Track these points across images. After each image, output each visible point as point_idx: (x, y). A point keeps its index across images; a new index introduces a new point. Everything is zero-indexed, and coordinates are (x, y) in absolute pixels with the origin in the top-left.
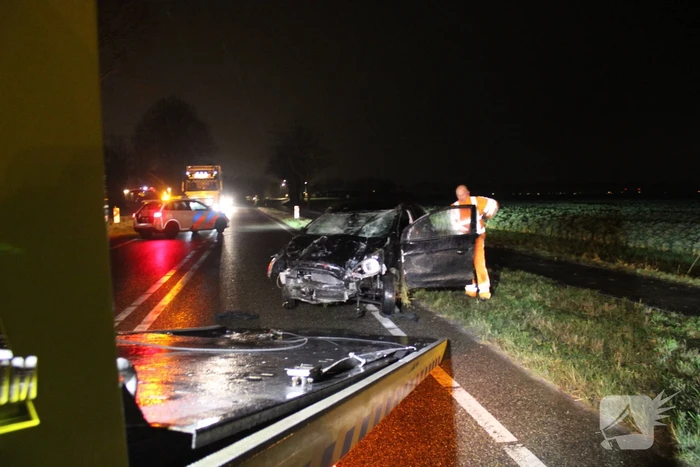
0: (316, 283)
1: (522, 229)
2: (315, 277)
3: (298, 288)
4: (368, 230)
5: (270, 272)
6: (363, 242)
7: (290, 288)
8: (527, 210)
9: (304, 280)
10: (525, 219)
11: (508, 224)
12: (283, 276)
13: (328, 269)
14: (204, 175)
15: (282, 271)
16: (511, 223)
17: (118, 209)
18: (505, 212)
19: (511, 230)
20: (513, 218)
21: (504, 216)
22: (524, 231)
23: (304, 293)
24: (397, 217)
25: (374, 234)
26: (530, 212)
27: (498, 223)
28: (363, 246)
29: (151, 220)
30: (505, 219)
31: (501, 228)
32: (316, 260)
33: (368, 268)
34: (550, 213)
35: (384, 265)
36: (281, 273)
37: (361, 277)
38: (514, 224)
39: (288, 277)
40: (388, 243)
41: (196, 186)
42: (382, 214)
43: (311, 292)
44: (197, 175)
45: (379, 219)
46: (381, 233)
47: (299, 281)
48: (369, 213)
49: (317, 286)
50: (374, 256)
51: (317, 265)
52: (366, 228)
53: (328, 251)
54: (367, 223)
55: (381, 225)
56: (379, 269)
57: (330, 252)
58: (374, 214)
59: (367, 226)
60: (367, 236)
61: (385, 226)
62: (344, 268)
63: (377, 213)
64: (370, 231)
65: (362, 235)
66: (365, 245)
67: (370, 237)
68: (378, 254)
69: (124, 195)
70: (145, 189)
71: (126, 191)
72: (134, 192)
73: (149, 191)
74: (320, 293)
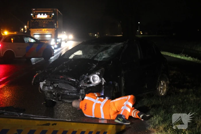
0: (61, 89)
2: (61, 85)
3: (51, 93)
4: (101, 56)
5: (33, 82)
7: (46, 92)
9: (54, 87)
13: (68, 80)
14: (44, 16)
15: (42, 82)
23: (54, 96)
24: (122, 48)
25: (104, 59)
28: (95, 66)
33: (94, 81)
35: (103, 79)
36: (41, 83)
37: (88, 86)
39: (44, 85)
40: (111, 64)
41: (38, 24)
42: (114, 46)
43: (58, 95)
44: (39, 16)
45: (110, 49)
46: (108, 58)
47: (51, 88)
48: (106, 45)
49: (62, 92)
50: (97, 72)
51: (61, 78)
52: (100, 54)
53: (70, 69)
54: (102, 51)
55: (111, 53)
56: (100, 81)
57: (71, 70)
58: (109, 46)
59: (101, 53)
60: (99, 60)
61: (112, 54)
62: (79, 80)
63: (111, 45)
64: (102, 57)
65: (96, 59)
66: (96, 66)
67: (101, 60)
68: (100, 71)
74: (63, 96)
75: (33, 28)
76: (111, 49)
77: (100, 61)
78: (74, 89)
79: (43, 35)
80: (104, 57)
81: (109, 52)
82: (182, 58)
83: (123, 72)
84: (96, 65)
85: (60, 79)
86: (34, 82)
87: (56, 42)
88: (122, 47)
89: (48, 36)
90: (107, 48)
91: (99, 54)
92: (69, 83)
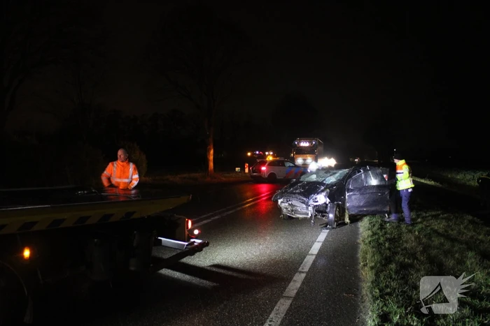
0: (295, 206)
2: (294, 203)
6: (323, 186)
7: (283, 208)
9: (289, 204)
12: (280, 201)
13: (300, 199)
15: (279, 199)
17: (247, 164)
23: (289, 211)
24: (348, 173)
28: (323, 188)
29: (260, 171)
32: (295, 194)
33: (320, 200)
35: (328, 199)
37: (316, 204)
39: (282, 202)
40: (336, 187)
41: (302, 151)
42: (341, 172)
43: (292, 211)
44: (302, 144)
47: (287, 204)
49: (294, 208)
50: (323, 193)
56: (325, 200)
59: (329, 177)
60: (327, 183)
61: (338, 178)
62: (309, 199)
64: (330, 180)
65: (324, 182)
68: (326, 192)
69: (248, 156)
70: (257, 152)
71: (249, 154)
72: (253, 154)
73: (259, 154)
74: (296, 211)
75: (297, 154)
78: (304, 206)
79: (305, 160)
82: (426, 182)
87: (316, 166)
89: (309, 161)
90: (335, 173)
91: (327, 178)
92: (301, 201)
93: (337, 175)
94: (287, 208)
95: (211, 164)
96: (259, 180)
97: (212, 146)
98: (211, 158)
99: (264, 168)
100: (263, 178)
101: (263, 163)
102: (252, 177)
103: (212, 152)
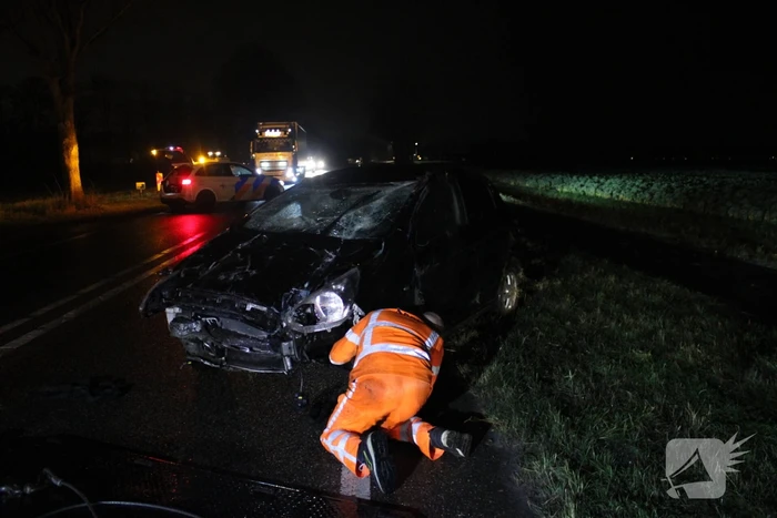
0: (228, 334)
1: (665, 202)
3: (198, 342)
4: (351, 224)
5: (141, 308)
6: (332, 249)
8: (673, 178)
9: (206, 326)
10: (670, 190)
11: (647, 196)
12: (171, 313)
13: (244, 310)
14: (276, 134)
15: (170, 306)
16: (652, 195)
17: (161, 175)
18: (644, 181)
19: (652, 203)
20: (654, 187)
21: (644, 185)
22: (668, 205)
24: (414, 197)
25: (360, 231)
26: (676, 181)
27: (636, 194)
28: (331, 257)
29: (180, 188)
30: (644, 190)
31: (638, 201)
32: (223, 287)
33: (326, 311)
34: (702, 182)
35: (355, 306)
36: (168, 310)
37: (307, 330)
38: (656, 196)
39: (178, 319)
40: (381, 252)
41: (267, 146)
42: (389, 191)
43: (220, 352)
44: (268, 134)
45: (378, 201)
46: (373, 230)
47: (197, 327)
48: (366, 189)
49: (227, 342)
50: (336, 284)
51: (223, 301)
52: (348, 218)
53: (251, 268)
54: (353, 207)
55: (379, 212)
56: (345, 314)
57: (254, 272)
58: (374, 189)
59: (351, 214)
60: (344, 236)
61: (384, 216)
62: (278, 308)
63: (379, 189)
64: (353, 225)
65: (335, 233)
66: (334, 256)
67: (349, 238)
68: (345, 281)
69: (152, 156)
70: (172, 148)
71: (154, 152)
72: (161, 154)
73: (175, 152)
74: (235, 355)
75: (259, 152)
76: (380, 202)
77: (346, 241)
78: (264, 336)
79: (274, 163)
80: (358, 227)
81: (374, 211)
83: (418, 272)
84: (335, 253)
85: (218, 305)
86: (145, 309)
87: (295, 172)
88: (411, 196)
89: (282, 165)
90: (369, 198)
91: (344, 218)
92: (248, 318)
93: (377, 203)
94: (196, 341)
95: (76, 179)
96: (179, 206)
97: (74, 138)
98: (74, 162)
99: (186, 182)
100: (187, 203)
101: (187, 171)
102: (164, 200)
103: (75, 151)
